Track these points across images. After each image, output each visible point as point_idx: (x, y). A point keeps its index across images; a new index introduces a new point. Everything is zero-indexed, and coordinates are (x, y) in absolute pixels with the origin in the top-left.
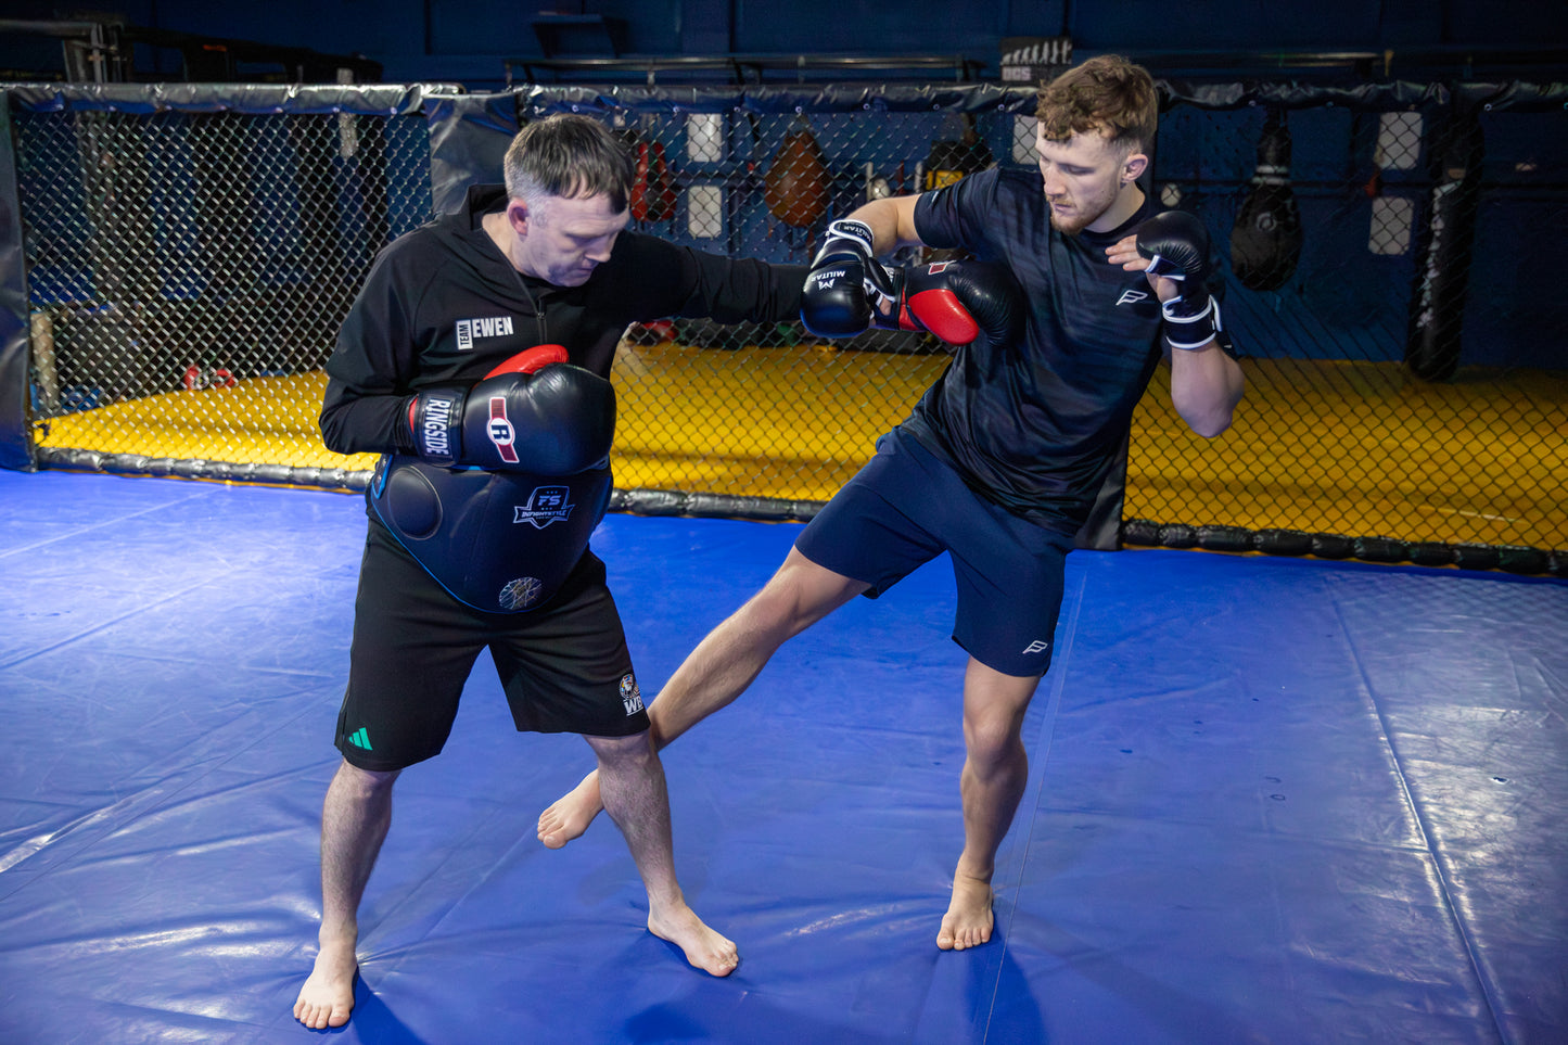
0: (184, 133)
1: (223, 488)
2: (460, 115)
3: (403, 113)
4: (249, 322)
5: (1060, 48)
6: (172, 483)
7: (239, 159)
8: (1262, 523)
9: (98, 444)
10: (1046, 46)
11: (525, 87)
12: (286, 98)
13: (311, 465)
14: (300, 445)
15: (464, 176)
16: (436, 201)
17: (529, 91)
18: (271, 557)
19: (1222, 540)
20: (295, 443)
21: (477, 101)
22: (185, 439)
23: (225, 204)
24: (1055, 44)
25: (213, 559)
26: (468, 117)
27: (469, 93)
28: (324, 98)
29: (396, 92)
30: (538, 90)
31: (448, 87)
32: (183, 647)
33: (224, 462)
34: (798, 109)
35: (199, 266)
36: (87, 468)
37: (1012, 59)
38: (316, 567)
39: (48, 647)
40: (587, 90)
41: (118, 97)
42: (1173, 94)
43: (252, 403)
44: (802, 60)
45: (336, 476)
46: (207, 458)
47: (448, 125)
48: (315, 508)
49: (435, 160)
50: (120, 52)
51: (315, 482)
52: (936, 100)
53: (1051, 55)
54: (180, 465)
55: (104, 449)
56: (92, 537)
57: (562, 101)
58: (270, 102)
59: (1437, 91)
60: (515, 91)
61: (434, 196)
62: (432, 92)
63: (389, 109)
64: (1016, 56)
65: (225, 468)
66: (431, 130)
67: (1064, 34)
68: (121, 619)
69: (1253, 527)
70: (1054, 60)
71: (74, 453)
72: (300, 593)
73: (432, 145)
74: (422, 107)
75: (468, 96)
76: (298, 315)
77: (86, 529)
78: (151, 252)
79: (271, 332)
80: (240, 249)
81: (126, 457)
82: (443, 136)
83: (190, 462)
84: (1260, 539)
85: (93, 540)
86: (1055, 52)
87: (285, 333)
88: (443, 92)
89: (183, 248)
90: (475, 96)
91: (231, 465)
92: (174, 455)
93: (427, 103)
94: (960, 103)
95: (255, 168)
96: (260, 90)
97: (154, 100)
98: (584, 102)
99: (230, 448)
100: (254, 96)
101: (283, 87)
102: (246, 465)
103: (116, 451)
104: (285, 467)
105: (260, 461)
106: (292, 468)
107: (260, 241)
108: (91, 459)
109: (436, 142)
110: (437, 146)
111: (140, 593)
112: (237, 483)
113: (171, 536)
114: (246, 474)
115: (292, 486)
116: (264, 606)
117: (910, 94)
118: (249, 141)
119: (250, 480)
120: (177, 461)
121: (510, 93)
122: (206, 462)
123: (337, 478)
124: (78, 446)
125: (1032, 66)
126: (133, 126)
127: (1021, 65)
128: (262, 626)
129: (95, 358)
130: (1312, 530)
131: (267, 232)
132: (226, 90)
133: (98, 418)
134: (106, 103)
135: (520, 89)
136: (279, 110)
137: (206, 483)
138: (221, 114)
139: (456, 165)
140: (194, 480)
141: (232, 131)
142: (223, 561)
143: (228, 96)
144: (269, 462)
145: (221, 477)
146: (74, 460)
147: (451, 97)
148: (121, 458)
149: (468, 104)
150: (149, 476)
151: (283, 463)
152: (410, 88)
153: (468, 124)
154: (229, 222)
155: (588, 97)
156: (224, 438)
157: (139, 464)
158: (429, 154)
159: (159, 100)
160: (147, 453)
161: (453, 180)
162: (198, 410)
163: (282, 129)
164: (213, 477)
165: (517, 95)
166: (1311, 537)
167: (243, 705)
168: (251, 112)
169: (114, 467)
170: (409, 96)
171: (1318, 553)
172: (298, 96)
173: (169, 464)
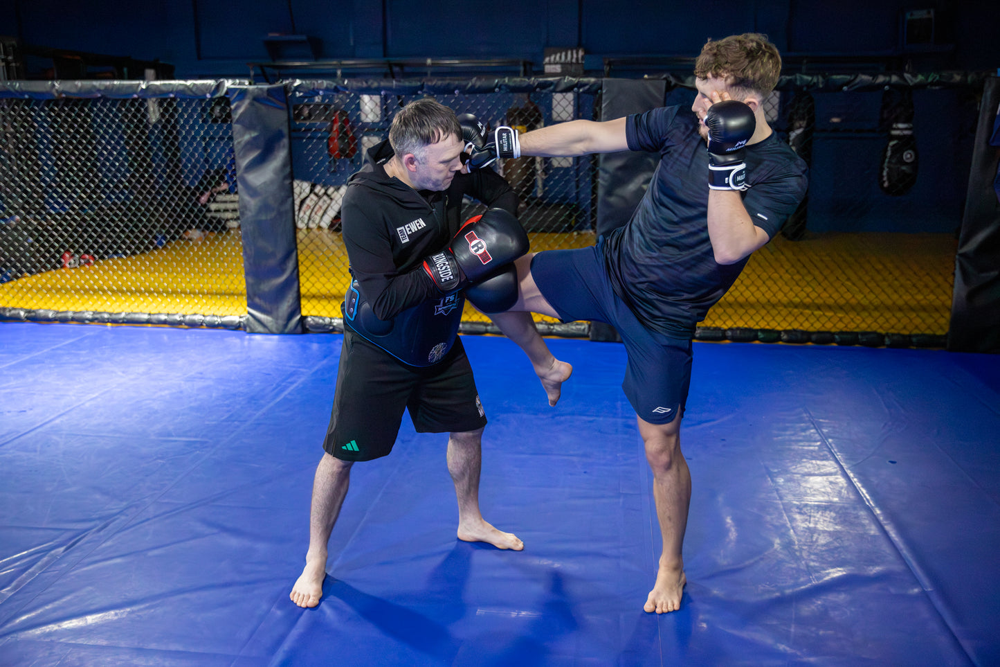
0: (74, 111)
1: (106, 328)
2: (251, 97)
3: (215, 97)
4: (118, 226)
5: (577, 53)
6: (73, 326)
7: (109, 126)
8: (730, 324)
9: (22, 304)
10: (569, 53)
11: (290, 80)
12: (140, 89)
13: (161, 312)
14: (153, 300)
15: (254, 134)
16: (236, 150)
17: (293, 83)
18: (150, 370)
19: (708, 335)
20: (150, 299)
21: (261, 89)
22: (79, 299)
23: (101, 154)
24: (574, 52)
25: (112, 372)
26: (256, 99)
27: (255, 84)
28: (164, 89)
29: (210, 84)
30: (298, 82)
31: (242, 81)
32: (112, 427)
33: (105, 312)
34: (456, 92)
35: (85, 192)
36: (16, 319)
37: (550, 60)
38: (179, 375)
39: (25, 431)
40: (328, 82)
41: (30, 89)
42: (673, 81)
43: (121, 275)
44: (429, 61)
45: (178, 318)
46: (94, 310)
47: (243, 103)
48: (165, 338)
49: (236, 125)
50: (15, 60)
51: (165, 322)
52: (538, 86)
53: (572, 58)
54: (77, 315)
55: (27, 307)
56: (32, 362)
57: (313, 89)
58: (130, 91)
59: (818, 79)
60: (284, 83)
61: (235, 147)
62: (233, 84)
63: (205, 95)
64: (552, 58)
65: (106, 316)
66: (233, 107)
67: (579, 46)
68: (67, 412)
69: (725, 327)
70: (574, 61)
71: (8, 310)
72: (174, 391)
73: (233, 116)
74: (227, 93)
75: (255, 87)
76: (149, 221)
77: (27, 357)
78: (54, 185)
79: (132, 232)
80: (111, 181)
81: (41, 311)
82: (241, 111)
83: (83, 313)
84: (729, 333)
85: (33, 364)
86: (575, 56)
87: (141, 232)
88: (240, 84)
89: (74, 182)
90: (260, 87)
91: (110, 314)
92: (73, 309)
93: (229, 91)
94: (552, 88)
95: (120, 132)
96: (123, 85)
97: (54, 91)
98: (327, 89)
99: (108, 303)
100: (119, 88)
101: (137, 82)
102: (120, 313)
103: (34, 308)
104: (145, 314)
105: (129, 311)
106: (150, 314)
107: (124, 176)
108: (19, 313)
109: (236, 114)
110: (237, 117)
111: (74, 396)
112: (115, 325)
113: (82, 359)
114: (120, 319)
115: (150, 325)
116: (154, 400)
117: (522, 83)
118: (116, 116)
119: (123, 322)
120: (75, 313)
121: (281, 85)
122: (94, 313)
123: (179, 319)
124: (10, 306)
125: (561, 64)
126: (40, 107)
127: (556, 63)
128: (156, 412)
129: (19, 251)
130: (757, 327)
131: (128, 171)
132: (100, 84)
133: (12, 288)
134: (23, 93)
135: (287, 82)
136: (135, 96)
137: (94, 326)
138: (98, 99)
139: (249, 127)
140: (87, 324)
141: (105, 110)
142: (120, 374)
143: (102, 88)
144: (134, 311)
145: (103, 321)
146: (8, 314)
147: (245, 87)
148: (38, 312)
149: (256, 91)
150: (57, 322)
151: (143, 311)
152: (219, 82)
153: (257, 104)
154: (104, 165)
155: (329, 86)
156: (105, 298)
157: (50, 315)
158: (231, 121)
159: (57, 90)
160: (55, 308)
161: (247, 137)
162: (87, 281)
163: (137, 108)
164: (100, 321)
165: (285, 86)
166: (757, 331)
167: (160, 461)
168: (118, 98)
169: (34, 318)
170: (218, 87)
171: (761, 340)
172: (148, 88)
173: (70, 315)
